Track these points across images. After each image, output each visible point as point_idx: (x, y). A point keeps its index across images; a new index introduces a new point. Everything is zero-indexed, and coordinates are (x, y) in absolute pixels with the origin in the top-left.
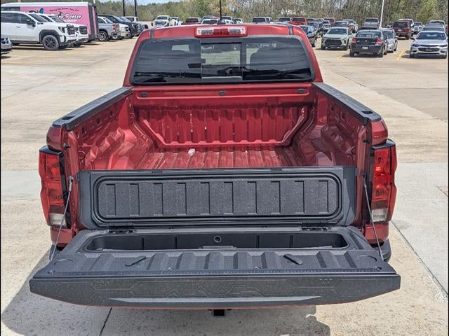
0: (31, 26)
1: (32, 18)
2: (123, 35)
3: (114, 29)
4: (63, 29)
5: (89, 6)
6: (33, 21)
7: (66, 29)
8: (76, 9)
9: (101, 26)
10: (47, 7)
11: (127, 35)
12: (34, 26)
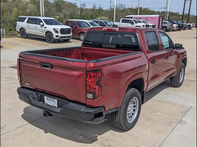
0: (132, 25)
1: (134, 22)
2: (174, 29)
3: (170, 26)
4: (144, 26)
5: (159, 17)
6: (133, 22)
7: (145, 26)
8: (154, 18)
9: (164, 25)
10: (142, 17)
11: (177, 29)
12: (133, 24)
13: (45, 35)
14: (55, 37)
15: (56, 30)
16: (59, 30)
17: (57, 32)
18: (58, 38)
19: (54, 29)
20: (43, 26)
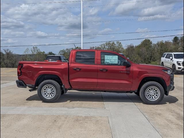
13: (172, 67)
14: (177, 69)
15: (179, 62)
16: (181, 63)
17: (179, 64)
18: (180, 70)
19: (177, 62)
20: (172, 59)
